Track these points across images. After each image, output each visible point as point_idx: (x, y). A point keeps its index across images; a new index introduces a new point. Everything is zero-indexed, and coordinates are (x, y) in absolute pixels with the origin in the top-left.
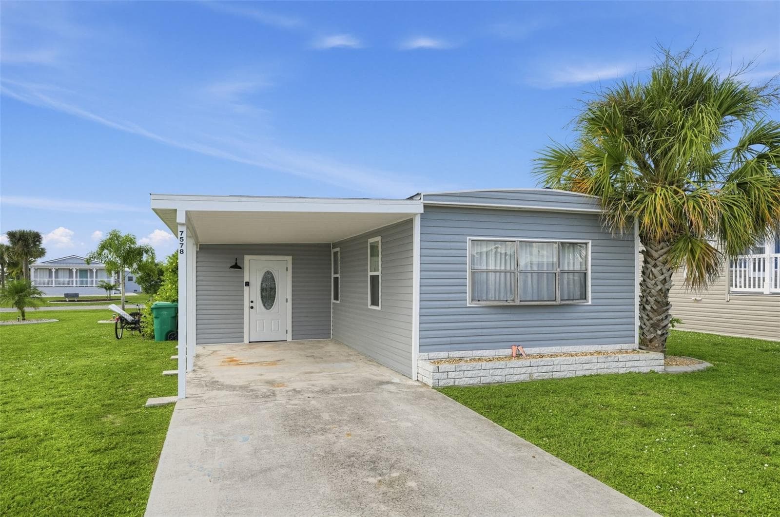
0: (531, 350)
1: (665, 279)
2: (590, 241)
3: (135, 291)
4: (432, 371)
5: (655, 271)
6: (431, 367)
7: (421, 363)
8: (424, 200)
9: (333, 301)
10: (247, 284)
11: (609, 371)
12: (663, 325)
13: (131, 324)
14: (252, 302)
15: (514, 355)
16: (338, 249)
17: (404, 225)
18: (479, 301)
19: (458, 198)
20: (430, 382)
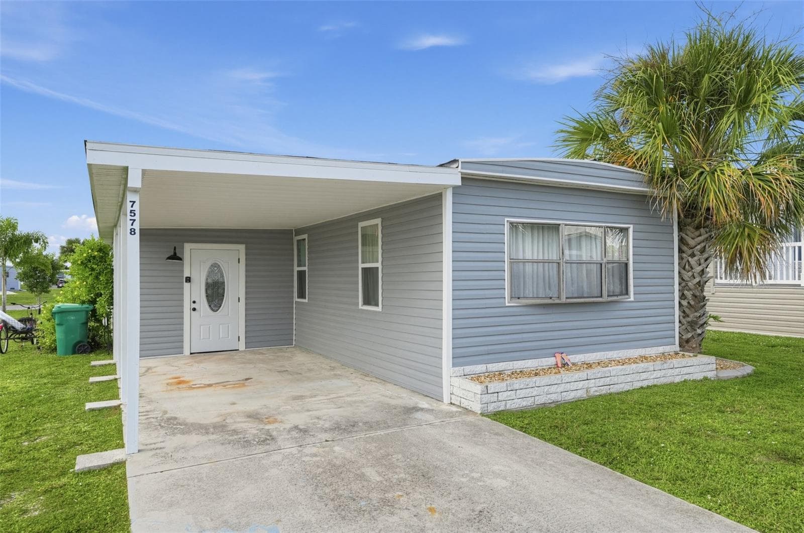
0: (575, 358)
1: (703, 270)
2: (631, 226)
3: (11, 289)
4: (479, 392)
5: (693, 261)
6: (478, 388)
7: (457, 381)
8: (462, 168)
9: (296, 299)
10: (188, 280)
12: (701, 322)
13: (21, 333)
14: (194, 302)
15: (560, 365)
16: (305, 236)
17: (429, 202)
18: (519, 298)
19: (500, 168)
20: (477, 408)
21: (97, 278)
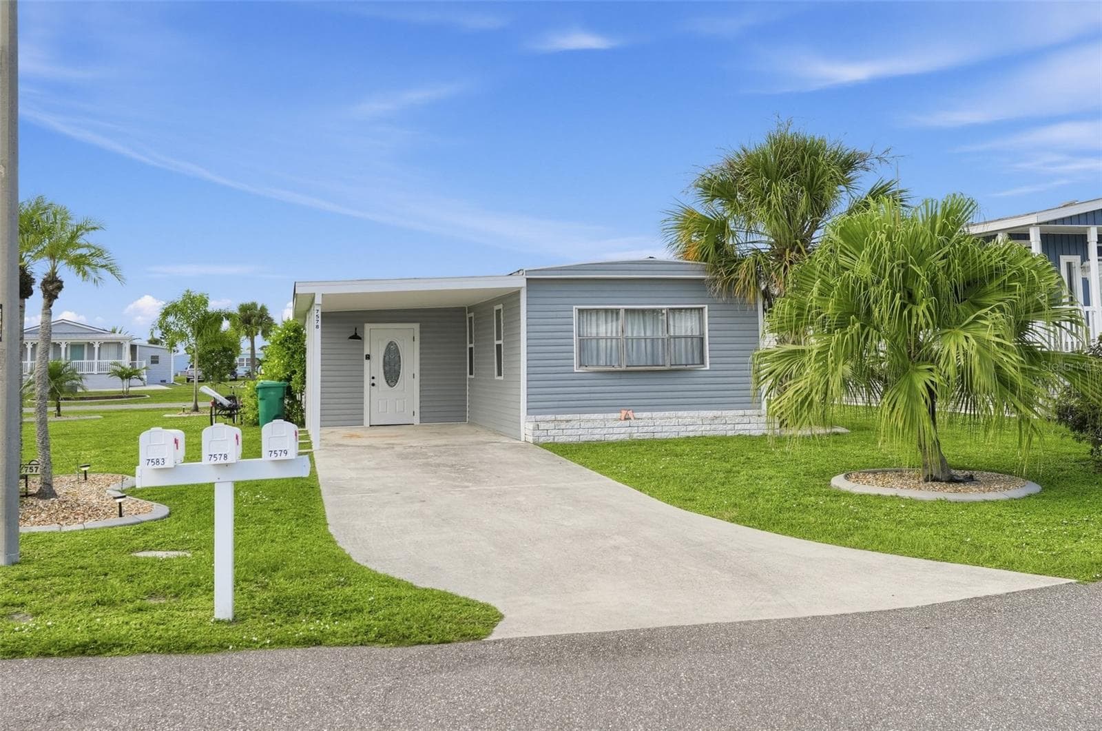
0: (641, 414)
2: (707, 306)
4: (532, 428)
6: (532, 426)
7: (526, 426)
8: (526, 275)
9: (468, 376)
10: (368, 357)
11: (716, 433)
13: (227, 409)
14: (373, 378)
15: (623, 418)
16: (472, 314)
17: (511, 298)
18: (587, 367)
20: (533, 440)
21: (292, 357)
